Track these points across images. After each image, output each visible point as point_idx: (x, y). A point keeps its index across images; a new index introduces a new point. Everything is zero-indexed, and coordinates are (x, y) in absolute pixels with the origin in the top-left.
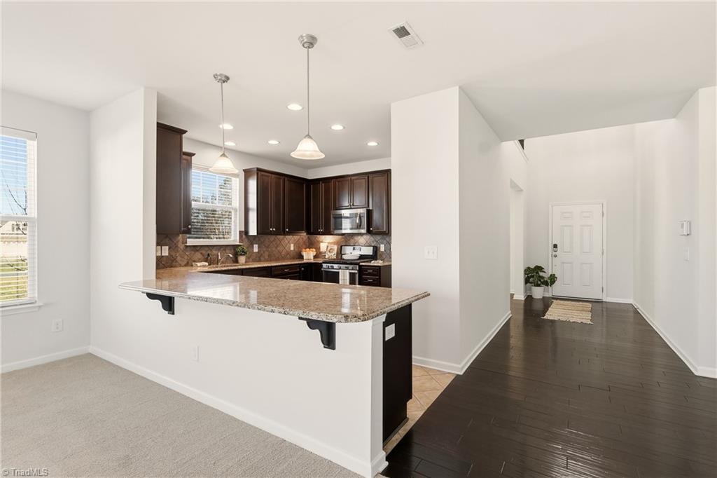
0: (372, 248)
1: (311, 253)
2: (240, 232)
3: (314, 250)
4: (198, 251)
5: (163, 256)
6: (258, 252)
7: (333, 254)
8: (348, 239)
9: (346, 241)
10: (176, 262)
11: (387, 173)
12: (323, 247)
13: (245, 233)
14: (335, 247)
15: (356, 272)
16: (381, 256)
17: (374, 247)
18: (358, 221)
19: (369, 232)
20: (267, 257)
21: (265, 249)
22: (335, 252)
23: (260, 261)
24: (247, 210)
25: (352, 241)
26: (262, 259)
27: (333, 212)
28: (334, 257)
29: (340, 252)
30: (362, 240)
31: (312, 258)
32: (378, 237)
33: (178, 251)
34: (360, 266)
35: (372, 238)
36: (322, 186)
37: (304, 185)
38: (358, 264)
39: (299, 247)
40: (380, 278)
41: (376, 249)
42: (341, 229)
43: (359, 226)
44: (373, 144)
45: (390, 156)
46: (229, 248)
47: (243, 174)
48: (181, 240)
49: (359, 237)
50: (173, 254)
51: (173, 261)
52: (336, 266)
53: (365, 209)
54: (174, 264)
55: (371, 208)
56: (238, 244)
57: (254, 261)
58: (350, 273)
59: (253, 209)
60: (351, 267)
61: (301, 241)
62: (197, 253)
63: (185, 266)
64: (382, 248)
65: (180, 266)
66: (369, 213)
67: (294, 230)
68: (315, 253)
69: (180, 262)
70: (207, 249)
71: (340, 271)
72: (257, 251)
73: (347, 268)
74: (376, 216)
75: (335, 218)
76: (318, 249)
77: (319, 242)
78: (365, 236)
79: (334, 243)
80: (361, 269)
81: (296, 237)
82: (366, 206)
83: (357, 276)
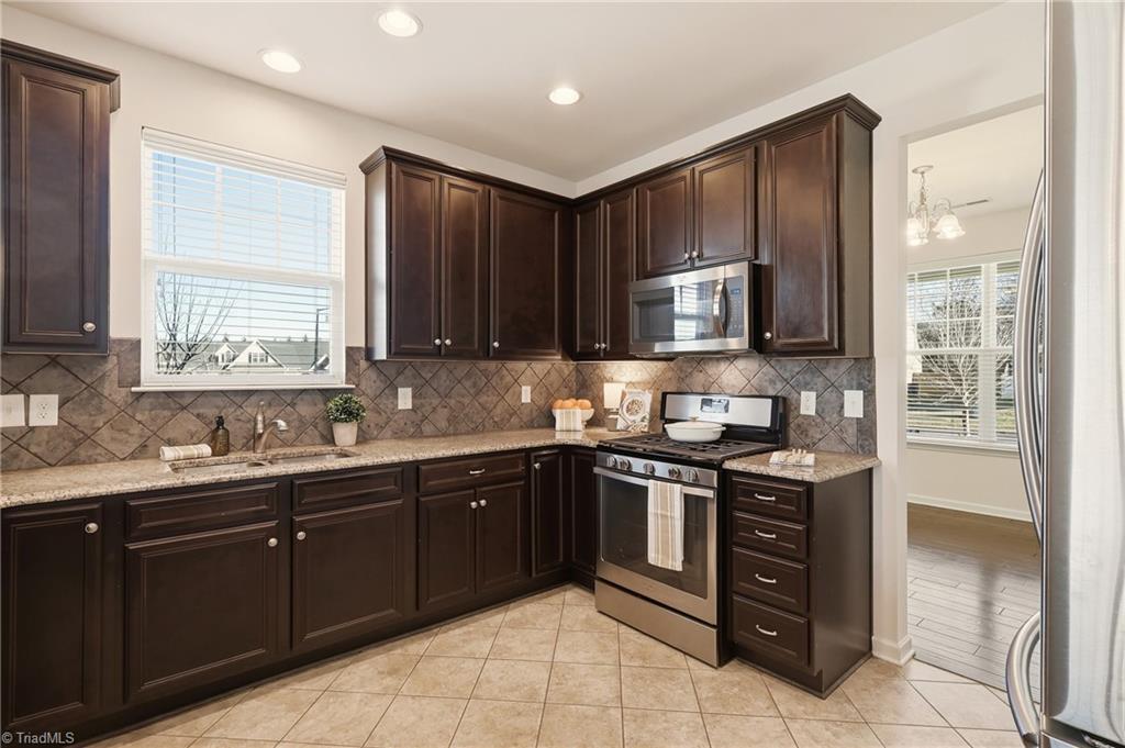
0: (770, 400)
1: (578, 411)
2: (350, 351)
3: (587, 403)
4: (183, 408)
5: (32, 429)
6: (414, 409)
7: (638, 418)
8: (687, 372)
9: (681, 380)
10: (96, 444)
12: (611, 395)
13: (365, 354)
14: (647, 399)
15: (710, 494)
16: (805, 432)
17: (775, 399)
18: (716, 312)
19: (759, 345)
20: (443, 424)
21: (435, 402)
22: (646, 411)
23: (418, 435)
25: (699, 379)
26: (427, 429)
28: (641, 430)
29: (661, 415)
30: (732, 375)
31: (580, 426)
32: (792, 366)
33: (100, 410)
34: (725, 476)
35: (767, 369)
37: (556, 215)
38: (715, 465)
39: (550, 395)
40: (808, 531)
41: (782, 408)
42: (672, 339)
43: (723, 327)
46: (306, 397)
48: (115, 375)
49: (723, 366)
50: (81, 419)
51: (77, 444)
52: (638, 465)
53: (745, 264)
54: (82, 453)
55: (765, 260)
56: (344, 386)
57: (399, 435)
58: (686, 496)
60: (688, 472)
61: (554, 376)
62: (184, 415)
63: (133, 456)
64: (808, 403)
65: (112, 457)
66: (760, 280)
68: (590, 413)
69: (112, 447)
70: (219, 401)
71: (651, 484)
72: (409, 406)
73: (675, 478)
74: (785, 290)
75: (641, 304)
76: (597, 401)
77: (603, 380)
78: (741, 364)
79: (645, 385)
80: (730, 488)
81: (540, 367)
82: (749, 253)
83: (712, 511)
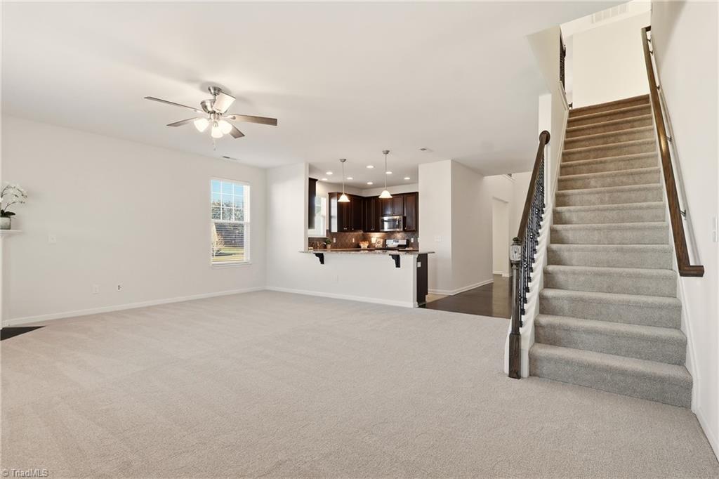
0: (406, 240)
1: (366, 244)
2: (326, 230)
3: (368, 242)
7: (380, 245)
8: (389, 235)
9: (388, 237)
11: (416, 195)
12: (373, 240)
13: (329, 231)
14: (382, 241)
16: (411, 245)
18: (397, 224)
19: (404, 230)
21: (339, 241)
22: (382, 243)
24: (330, 217)
25: (392, 236)
26: (337, 247)
27: (381, 218)
28: (381, 247)
29: (385, 243)
30: (399, 236)
32: (410, 234)
35: (406, 234)
36: (373, 201)
39: (357, 241)
41: (408, 241)
42: (384, 228)
43: (398, 227)
44: (407, 178)
45: (418, 182)
47: (328, 195)
49: (397, 234)
53: (402, 216)
55: (405, 215)
56: (326, 237)
59: (334, 217)
61: (360, 236)
64: (412, 240)
66: (404, 219)
67: (356, 229)
68: (368, 245)
72: (335, 242)
74: (408, 220)
75: (382, 222)
76: (370, 242)
77: (370, 238)
78: (401, 233)
79: (381, 238)
81: (356, 234)
82: (402, 214)
